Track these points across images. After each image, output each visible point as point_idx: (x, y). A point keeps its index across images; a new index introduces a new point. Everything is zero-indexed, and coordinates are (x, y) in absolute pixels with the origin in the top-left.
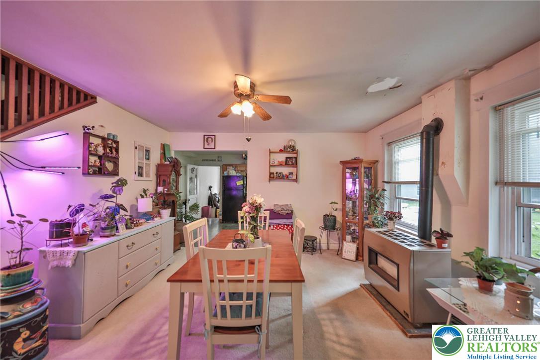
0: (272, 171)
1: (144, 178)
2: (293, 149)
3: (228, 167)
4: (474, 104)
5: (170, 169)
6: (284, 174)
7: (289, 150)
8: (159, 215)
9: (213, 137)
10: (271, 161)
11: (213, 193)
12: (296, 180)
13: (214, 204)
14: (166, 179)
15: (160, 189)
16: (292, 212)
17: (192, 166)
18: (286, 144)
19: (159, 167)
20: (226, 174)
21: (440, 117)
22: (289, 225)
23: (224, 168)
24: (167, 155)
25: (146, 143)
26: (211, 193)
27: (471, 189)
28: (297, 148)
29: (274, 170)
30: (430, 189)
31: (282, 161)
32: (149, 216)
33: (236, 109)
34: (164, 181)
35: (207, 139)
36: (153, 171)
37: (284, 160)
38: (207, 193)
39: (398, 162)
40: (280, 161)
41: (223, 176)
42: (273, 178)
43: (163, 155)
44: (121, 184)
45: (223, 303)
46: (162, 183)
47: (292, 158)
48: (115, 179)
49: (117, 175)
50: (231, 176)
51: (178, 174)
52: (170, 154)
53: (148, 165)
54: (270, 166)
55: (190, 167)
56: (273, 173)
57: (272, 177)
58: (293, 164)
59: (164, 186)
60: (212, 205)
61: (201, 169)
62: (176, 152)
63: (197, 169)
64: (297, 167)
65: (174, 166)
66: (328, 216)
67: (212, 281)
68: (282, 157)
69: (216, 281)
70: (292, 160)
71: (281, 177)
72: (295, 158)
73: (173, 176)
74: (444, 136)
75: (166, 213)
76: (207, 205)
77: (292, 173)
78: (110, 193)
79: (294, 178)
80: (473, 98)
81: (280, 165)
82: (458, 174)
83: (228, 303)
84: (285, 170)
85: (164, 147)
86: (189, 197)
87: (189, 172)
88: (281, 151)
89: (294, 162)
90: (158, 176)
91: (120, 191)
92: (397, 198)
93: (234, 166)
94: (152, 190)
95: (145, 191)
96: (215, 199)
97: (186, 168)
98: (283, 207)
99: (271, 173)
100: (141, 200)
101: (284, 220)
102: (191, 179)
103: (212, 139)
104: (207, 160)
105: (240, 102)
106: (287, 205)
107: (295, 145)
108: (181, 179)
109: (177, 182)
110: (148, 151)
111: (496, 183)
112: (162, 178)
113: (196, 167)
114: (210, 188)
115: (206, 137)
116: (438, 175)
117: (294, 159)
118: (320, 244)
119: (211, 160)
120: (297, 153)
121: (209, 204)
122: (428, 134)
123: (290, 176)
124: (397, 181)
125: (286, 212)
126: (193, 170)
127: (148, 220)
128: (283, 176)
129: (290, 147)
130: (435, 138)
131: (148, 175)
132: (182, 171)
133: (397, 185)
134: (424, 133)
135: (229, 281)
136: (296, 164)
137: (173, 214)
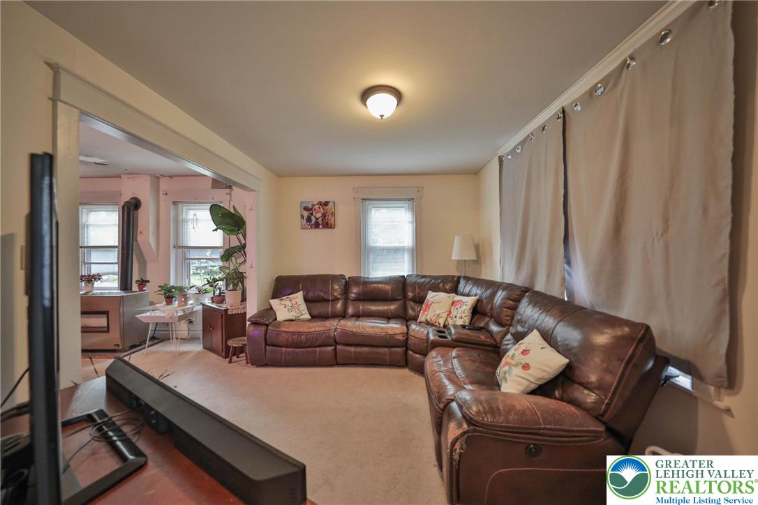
4: (161, 196)
21: (139, 197)
27: (160, 250)
30: (130, 252)
39: (87, 226)
74: (141, 213)
80: (161, 193)
82: (152, 241)
92: (85, 264)
111: (174, 247)
116: (136, 240)
122: (129, 208)
124: (86, 245)
130: (135, 212)
133: (86, 250)
134: (126, 207)
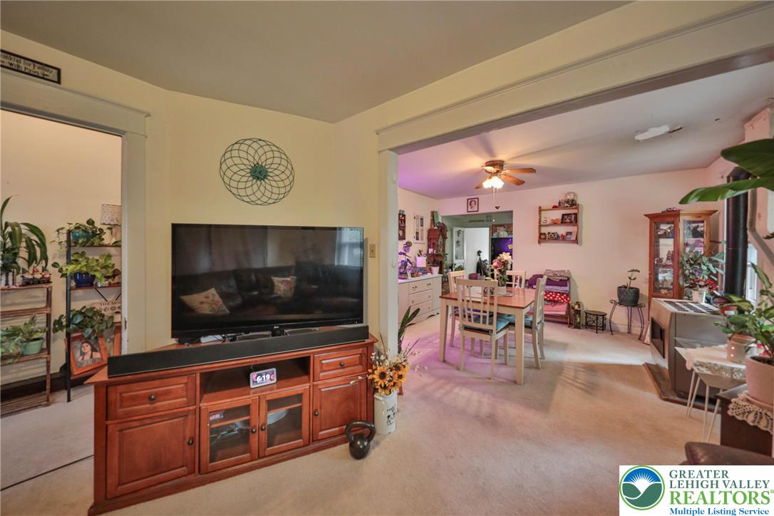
0: (542, 232)
1: (419, 241)
2: (573, 204)
3: (498, 228)
5: (438, 233)
6: (560, 234)
7: (566, 205)
8: (431, 271)
9: (476, 200)
10: (543, 220)
11: (483, 259)
12: (576, 241)
13: (484, 272)
14: (435, 241)
15: (431, 251)
16: (568, 279)
17: (458, 229)
18: (562, 198)
19: (430, 231)
20: (495, 236)
22: (563, 294)
23: (493, 229)
24: (436, 222)
25: (421, 214)
26: (480, 259)
28: (579, 201)
29: (544, 230)
30: (740, 249)
31: (556, 220)
32: (424, 271)
33: (487, 184)
34: (434, 244)
35: (471, 202)
36: (425, 234)
37: (560, 217)
38: (475, 259)
40: (554, 219)
41: (492, 239)
42: (545, 239)
43: (433, 220)
44: (408, 245)
45: (469, 312)
46: (432, 246)
47: (570, 214)
48: (405, 242)
49: (405, 239)
50: (502, 238)
51: (445, 238)
52: (438, 219)
53: (422, 230)
54: (540, 226)
55: (456, 229)
56: (544, 234)
57: (542, 238)
58: (571, 222)
59: (433, 248)
60: (481, 273)
61: (468, 232)
62: (443, 217)
63: (463, 232)
64: (577, 226)
65: (441, 230)
66: (626, 287)
67: (463, 300)
68: (557, 215)
69: (465, 301)
70: (571, 217)
71: (555, 238)
72: (574, 214)
73: (441, 240)
75: (436, 269)
76: (475, 272)
77: (571, 233)
78: (403, 251)
79: (574, 238)
81: (555, 223)
83: (472, 313)
84: (561, 230)
85: (433, 214)
86: (455, 261)
87: (455, 235)
88: (555, 207)
89: (573, 219)
90: (429, 239)
91: (408, 250)
93: (506, 226)
94: (424, 252)
95: (420, 252)
96: (485, 267)
97: (452, 231)
98: (556, 273)
99: (541, 234)
100: (418, 258)
101: (556, 287)
102: (458, 242)
103: (475, 202)
104: (474, 221)
105: (490, 178)
106: (564, 271)
107: (575, 199)
108: (448, 242)
109: (444, 245)
110: (422, 219)
112: (432, 241)
113: (462, 229)
114: (479, 253)
115: (469, 201)
117: (573, 216)
118: (610, 321)
119: (478, 221)
120: (577, 208)
121: (477, 272)
123: (568, 236)
125: (560, 278)
126: (459, 233)
127: (423, 273)
128: (558, 236)
129: (568, 202)
131: (422, 239)
132: (448, 234)
135: (473, 301)
136: (576, 222)
137: (440, 272)
